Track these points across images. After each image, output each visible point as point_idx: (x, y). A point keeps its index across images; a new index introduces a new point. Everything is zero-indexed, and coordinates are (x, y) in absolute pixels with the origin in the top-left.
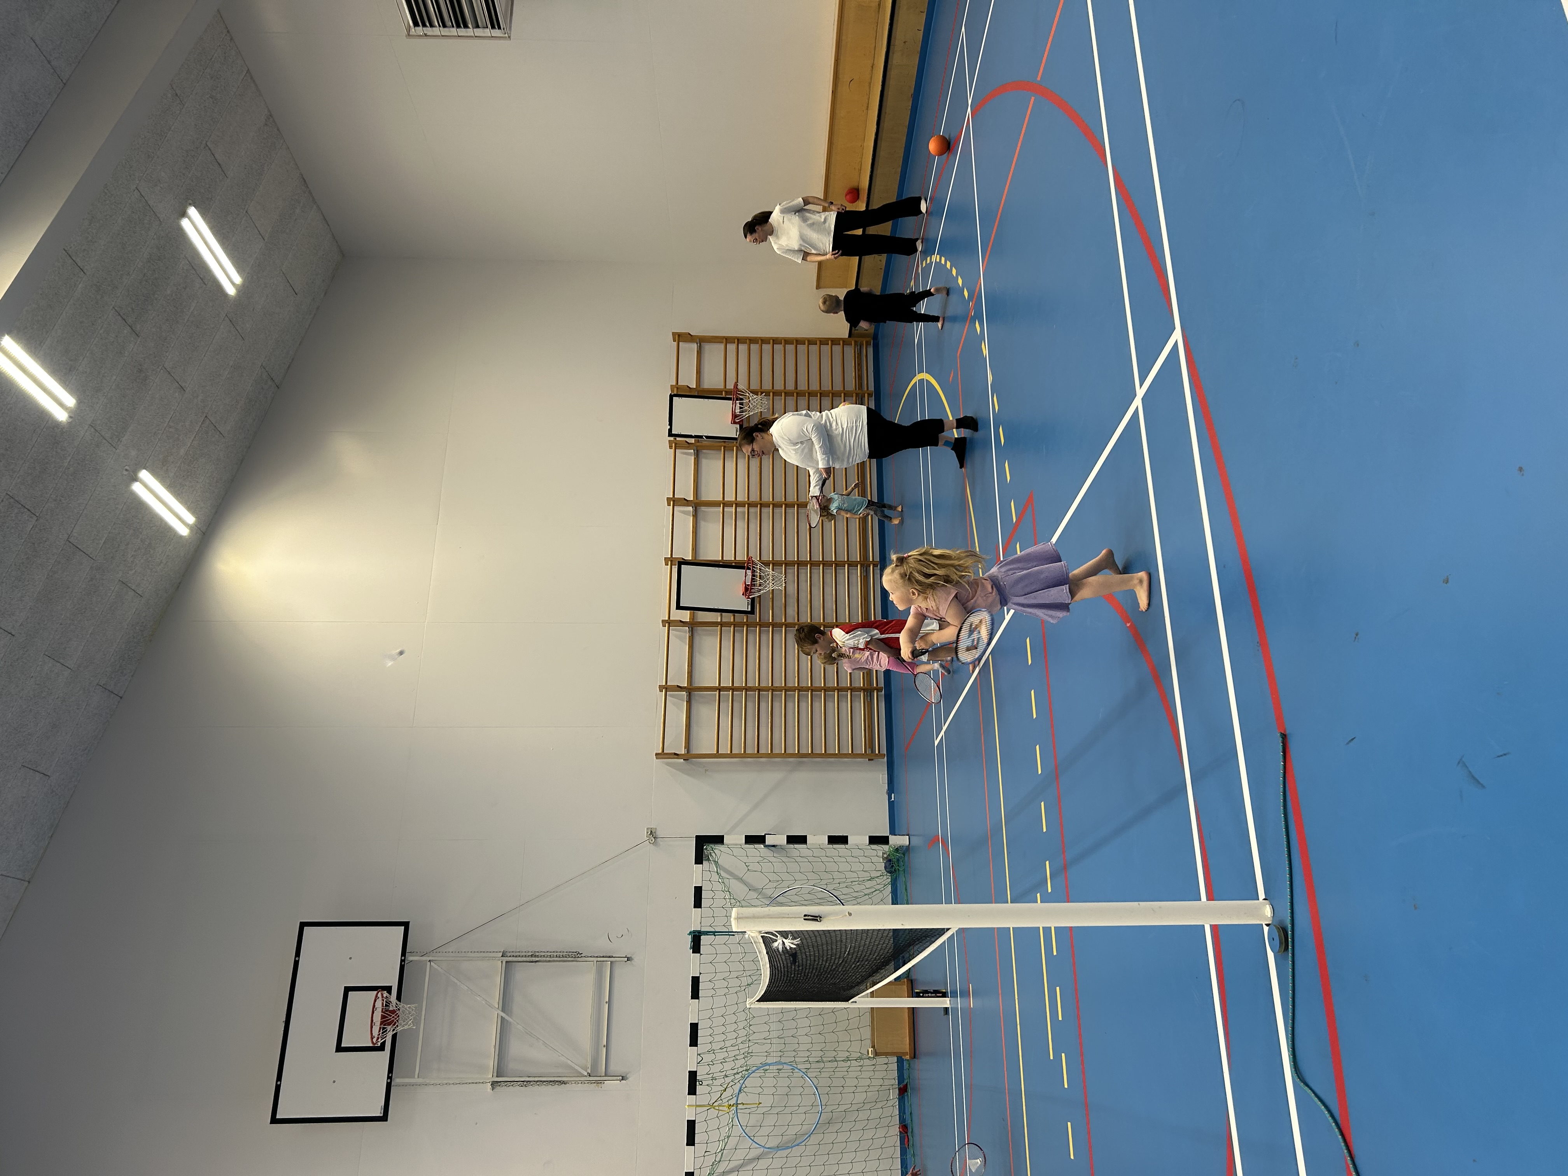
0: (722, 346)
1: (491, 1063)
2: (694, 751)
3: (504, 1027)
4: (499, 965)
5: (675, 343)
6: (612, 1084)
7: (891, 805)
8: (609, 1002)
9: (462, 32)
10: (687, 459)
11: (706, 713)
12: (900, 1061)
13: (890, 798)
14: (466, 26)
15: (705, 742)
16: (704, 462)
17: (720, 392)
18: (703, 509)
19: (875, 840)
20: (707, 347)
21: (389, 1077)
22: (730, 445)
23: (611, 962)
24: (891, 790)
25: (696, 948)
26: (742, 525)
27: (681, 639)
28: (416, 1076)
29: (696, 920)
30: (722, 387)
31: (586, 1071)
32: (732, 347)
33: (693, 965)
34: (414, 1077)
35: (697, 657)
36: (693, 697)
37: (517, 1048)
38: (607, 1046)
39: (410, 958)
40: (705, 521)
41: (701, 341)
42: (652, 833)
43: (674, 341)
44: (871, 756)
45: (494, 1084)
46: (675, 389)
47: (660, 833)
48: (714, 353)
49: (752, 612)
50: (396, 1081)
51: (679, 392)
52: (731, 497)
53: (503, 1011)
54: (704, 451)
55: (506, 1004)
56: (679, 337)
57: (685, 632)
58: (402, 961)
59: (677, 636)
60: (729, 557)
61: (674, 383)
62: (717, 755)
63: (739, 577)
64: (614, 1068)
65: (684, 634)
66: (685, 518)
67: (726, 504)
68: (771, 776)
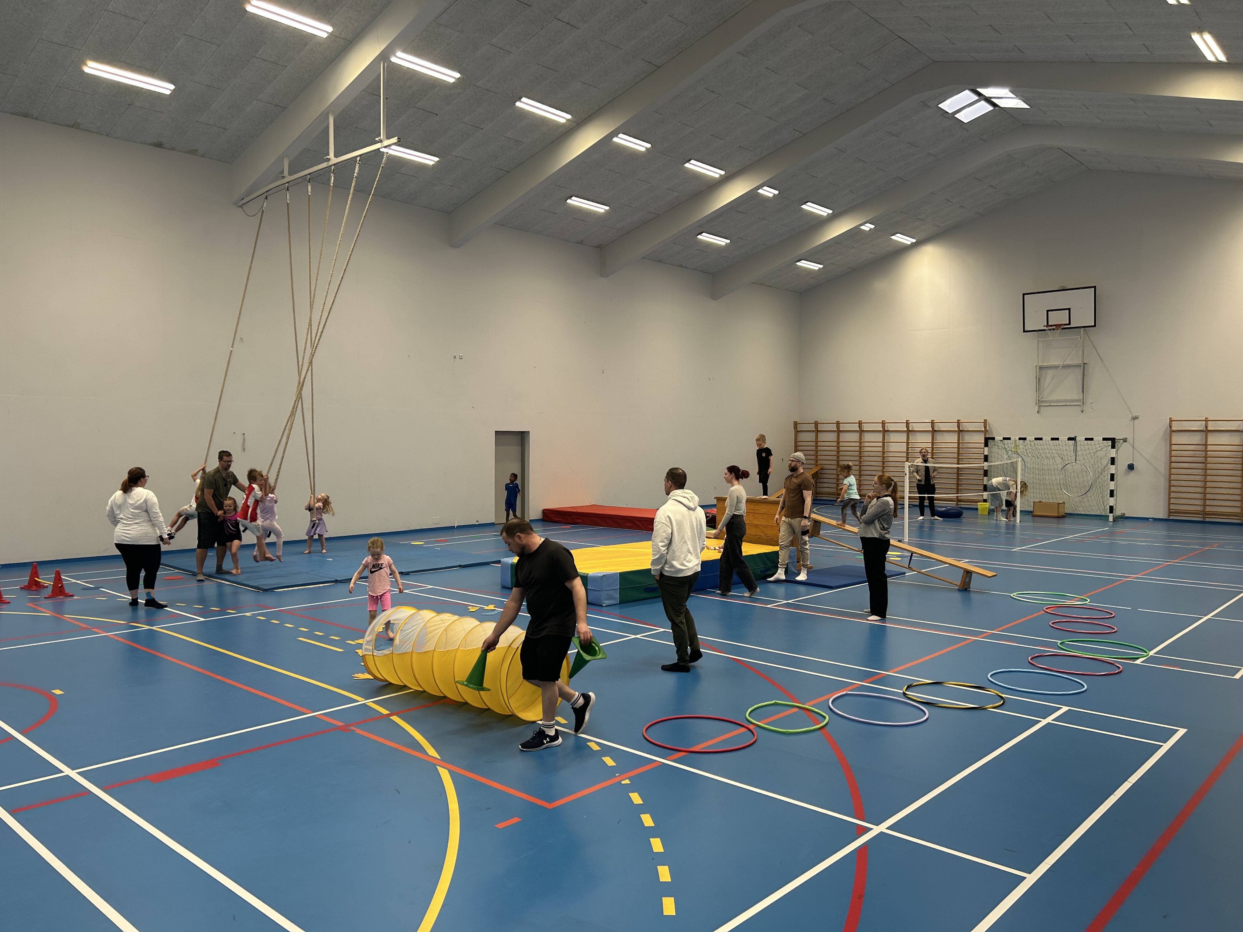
1: (1045, 364)
2: (1173, 434)
3: (1056, 367)
4: (1081, 362)
6: (1037, 407)
7: (1148, 519)
8: (1066, 405)
11: (1197, 439)
12: (1032, 512)
13: (1151, 518)
15: (1176, 439)
19: (1111, 509)
21: (1038, 330)
23: (1080, 405)
24: (1154, 519)
25: (1069, 439)
29: (1081, 439)
33: (1064, 438)
37: (1050, 373)
38: (1050, 406)
39: (1082, 329)
42: (1135, 418)
44: (1170, 512)
45: (1037, 366)
47: (1136, 421)
50: (1037, 333)
53: (1062, 366)
55: (1065, 367)
58: (1080, 327)
62: (1171, 445)
64: (1042, 408)
68: (1162, 467)
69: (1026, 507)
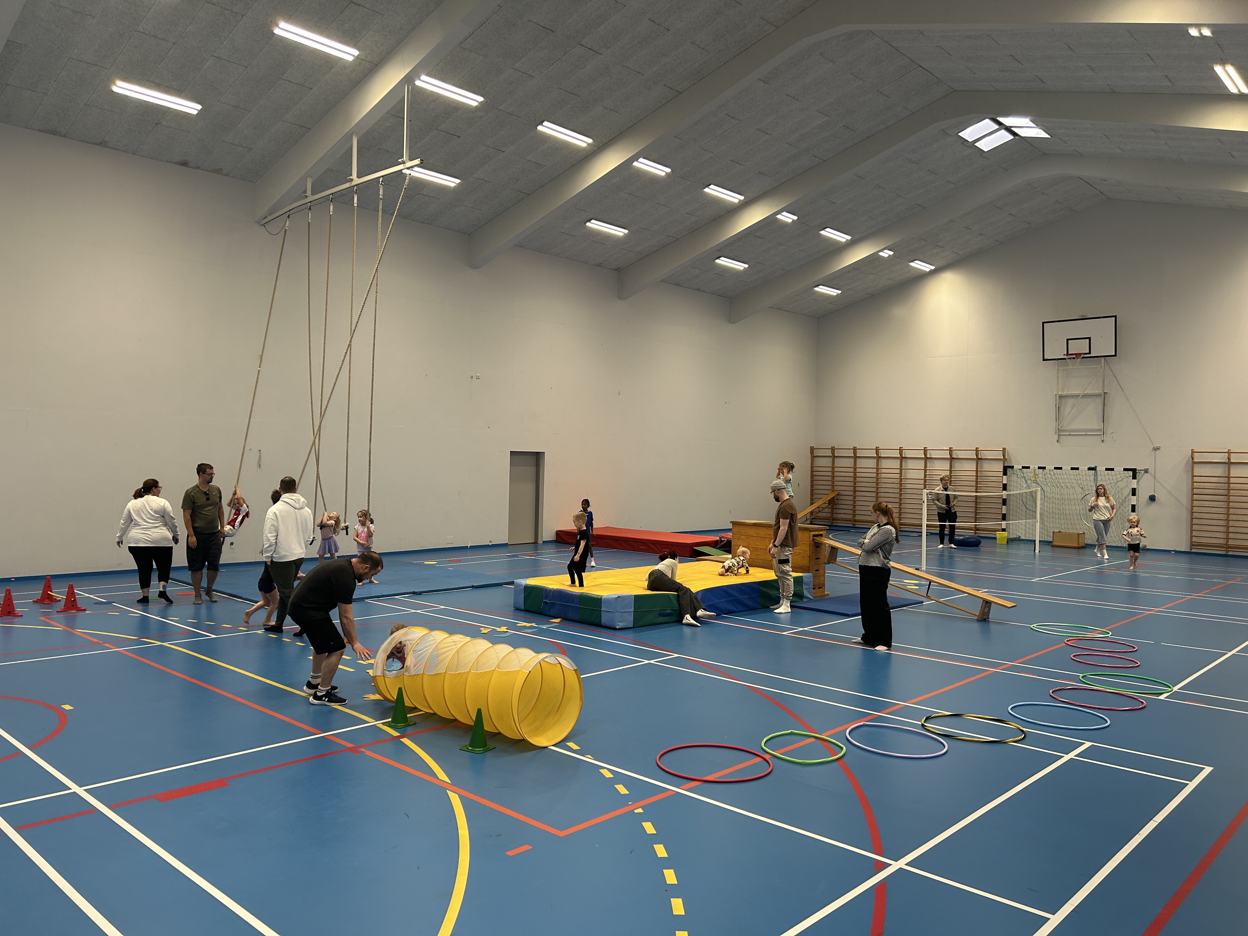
1: (1065, 393)
2: (1195, 465)
3: (1077, 396)
4: (1101, 392)
6: (1056, 437)
7: (1169, 551)
8: (1086, 435)
11: (1219, 471)
13: (1173, 551)
15: (1198, 470)
21: (1057, 359)
23: (1101, 435)
24: (1176, 552)
25: (1090, 469)
28: (1058, 369)
29: (1101, 469)
31: (1060, 428)
33: (1084, 468)
36: (1225, 464)
37: (1071, 402)
38: (1070, 435)
39: (1103, 359)
42: (1156, 449)
44: (1192, 545)
45: (1056, 395)
47: (1158, 452)
50: (1057, 362)
53: (1082, 395)
55: (1085, 396)
58: (1101, 356)
62: (1193, 476)
64: (1062, 437)
68: (1185, 500)
69: (1046, 537)
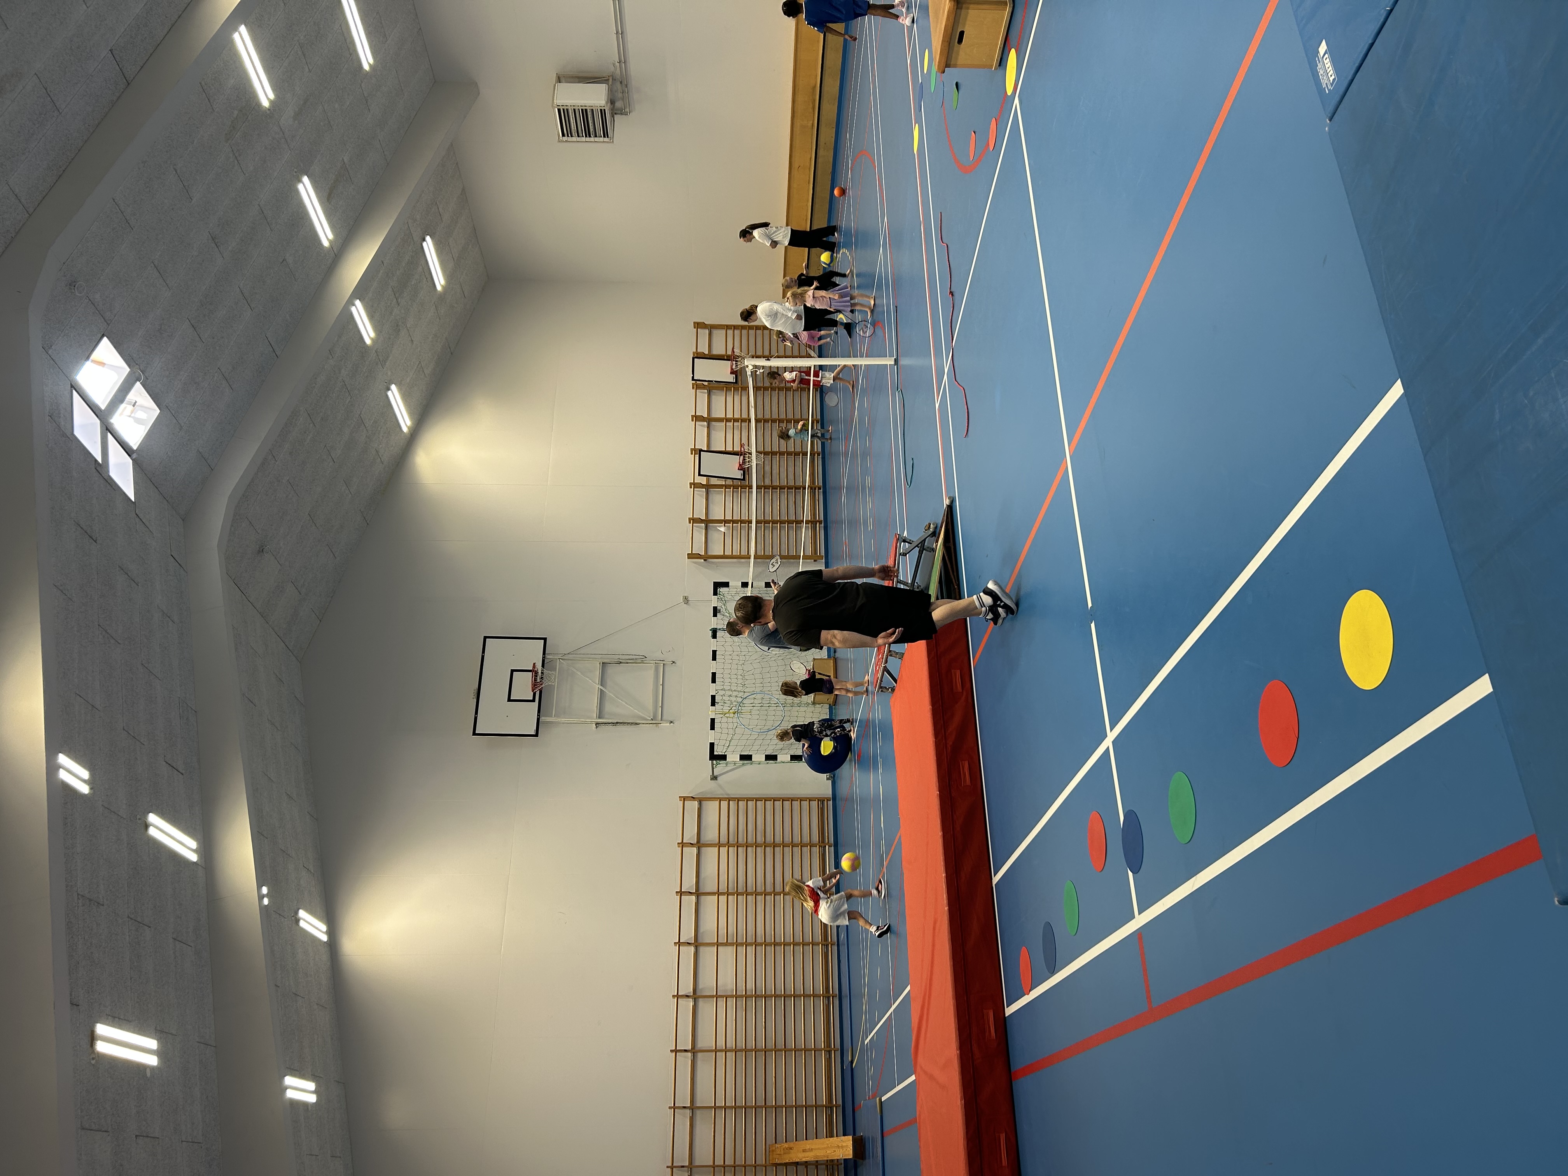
0: (724, 331)
1: (595, 715)
2: (710, 555)
3: (602, 694)
4: (598, 666)
5: (696, 329)
8: (663, 685)
9: (588, 139)
10: (703, 395)
11: (717, 534)
14: (590, 136)
15: (716, 551)
16: (713, 397)
17: (724, 356)
18: (713, 423)
20: (715, 332)
21: (538, 715)
22: (730, 386)
26: (737, 433)
27: (701, 496)
28: (553, 716)
30: (724, 353)
31: (650, 719)
32: (730, 332)
34: (552, 716)
35: (711, 506)
36: (708, 528)
37: (608, 707)
38: (662, 707)
40: (714, 430)
41: (711, 328)
42: (685, 599)
43: (695, 328)
45: (597, 724)
46: (696, 354)
47: (689, 599)
48: (719, 335)
49: (744, 479)
50: (542, 719)
51: (698, 356)
52: (730, 415)
53: (601, 685)
54: (713, 391)
55: (602, 682)
56: (698, 325)
57: (703, 491)
58: (543, 657)
59: (698, 494)
60: (729, 449)
61: (695, 351)
62: (724, 557)
63: (737, 460)
64: (666, 717)
65: (702, 493)
66: (702, 427)
67: (728, 420)
